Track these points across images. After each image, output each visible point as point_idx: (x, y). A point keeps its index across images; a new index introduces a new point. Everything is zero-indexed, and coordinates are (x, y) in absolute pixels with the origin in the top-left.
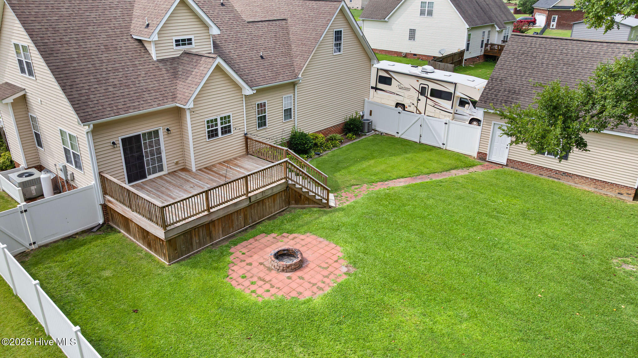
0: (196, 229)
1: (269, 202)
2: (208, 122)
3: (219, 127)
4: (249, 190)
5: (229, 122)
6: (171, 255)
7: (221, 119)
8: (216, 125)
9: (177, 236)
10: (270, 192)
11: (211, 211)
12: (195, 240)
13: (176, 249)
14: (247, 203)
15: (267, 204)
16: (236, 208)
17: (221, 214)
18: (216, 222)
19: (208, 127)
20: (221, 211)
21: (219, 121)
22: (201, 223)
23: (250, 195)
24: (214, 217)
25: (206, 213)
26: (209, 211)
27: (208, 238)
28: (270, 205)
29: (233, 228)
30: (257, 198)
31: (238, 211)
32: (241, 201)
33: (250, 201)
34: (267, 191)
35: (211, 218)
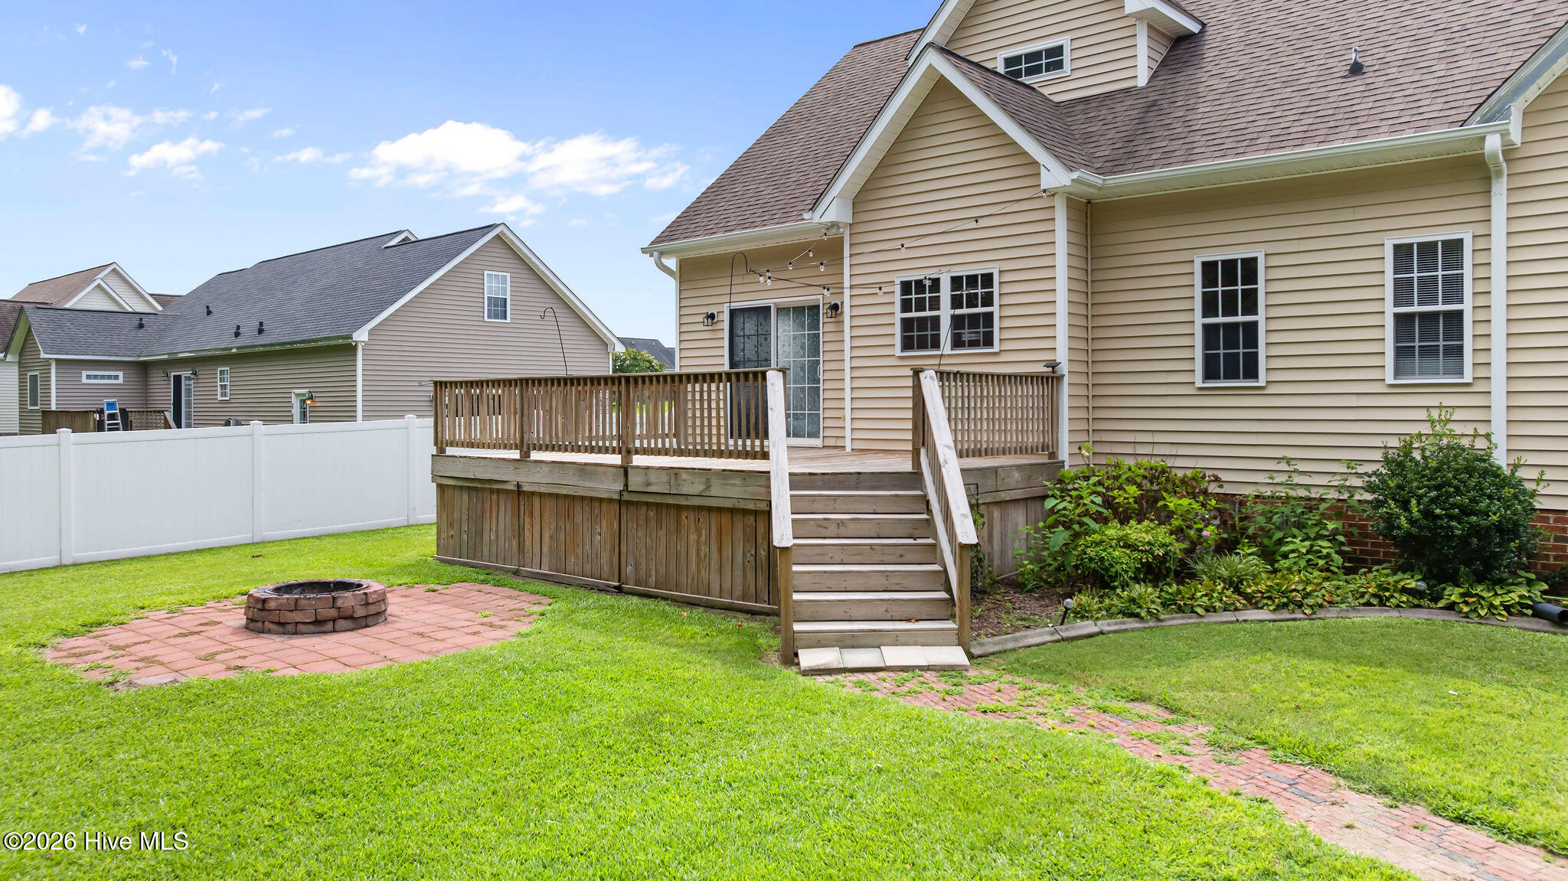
1: (697, 530)
2: (906, 287)
3: (945, 313)
5: (988, 300)
6: (443, 535)
7: (956, 282)
8: (935, 304)
10: (696, 486)
14: (610, 487)
18: (537, 505)
19: (906, 306)
21: (945, 293)
24: (531, 480)
26: (526, 455)
27: (516, 544)
28: (704, 549)
29: (578, 557)
30: (648, 484)
31: (592, 499)
32: (599, 468)
33: (626, 485)
34: (684, 476)
35: (519, 480)
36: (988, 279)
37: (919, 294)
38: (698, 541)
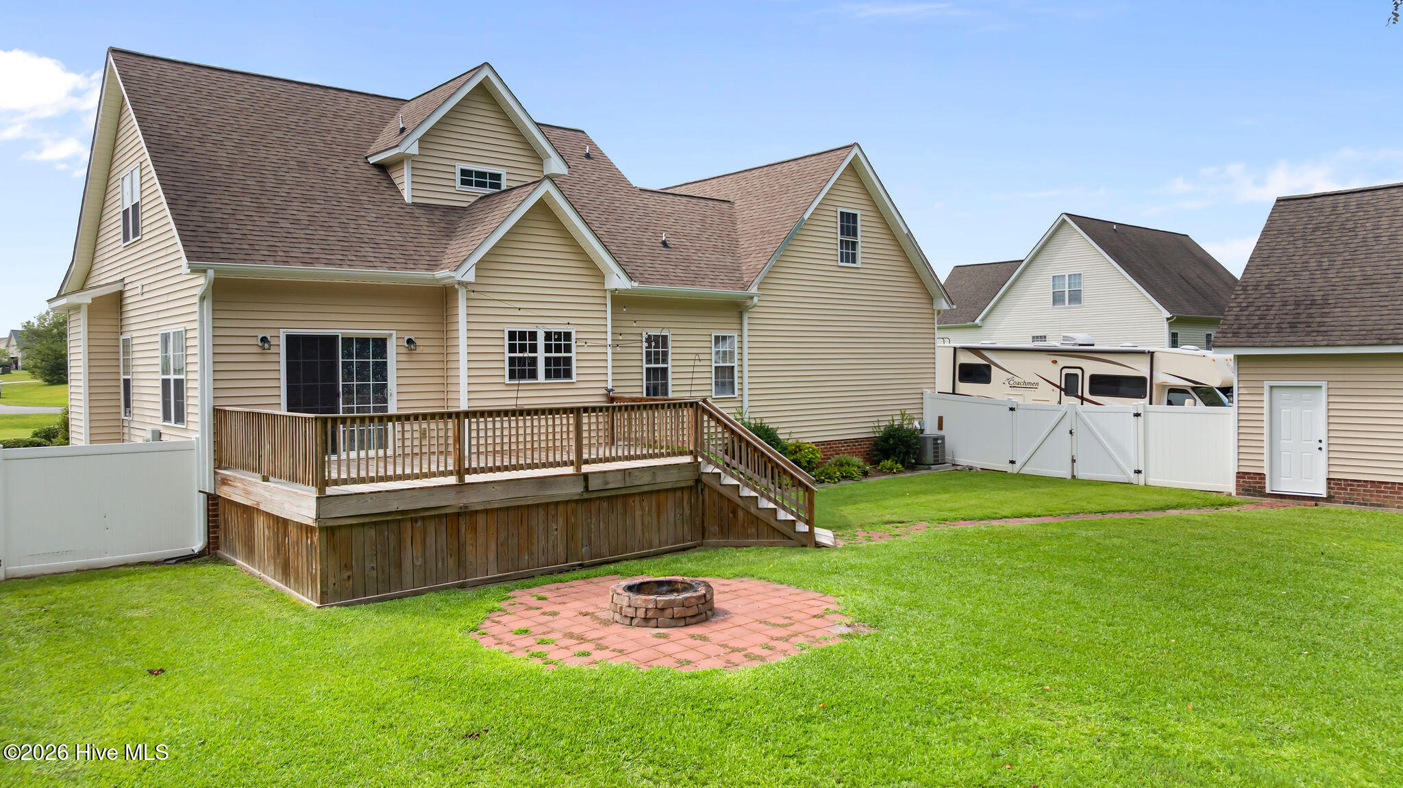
0: (414, 520)
1: (642, 508)
2: (512, 335)
3: (541, 355)
4: (585, 456)
5: (568, 349)
6: (331, 581)
8: (534, 349)
9: (354, 521)
10: (646, 479)
11: (469, 479)
12: (411, 556)
13: (348, 566)
14: (576, 490)
15: (638, 513)
16: (541, 493)
17: (498, 498)
18: (481, 520)
19: (512, 349)
20: (498, 487)
21: (541, 342)
22: (432, 504)
23: (586, 469)
24: (474, 500)
25: (452, 480)
26: (461, 478)
27: (451, 562)
28: (647, 519)
29: (532, 554)
30: (606, 483)
31: (547, 504)
32: (559, 478)
33: (586, 487)
34: (636, 473)
35: (465, 501)
36: (568, 336)
37: (520, 340)
38: (642, 516)
